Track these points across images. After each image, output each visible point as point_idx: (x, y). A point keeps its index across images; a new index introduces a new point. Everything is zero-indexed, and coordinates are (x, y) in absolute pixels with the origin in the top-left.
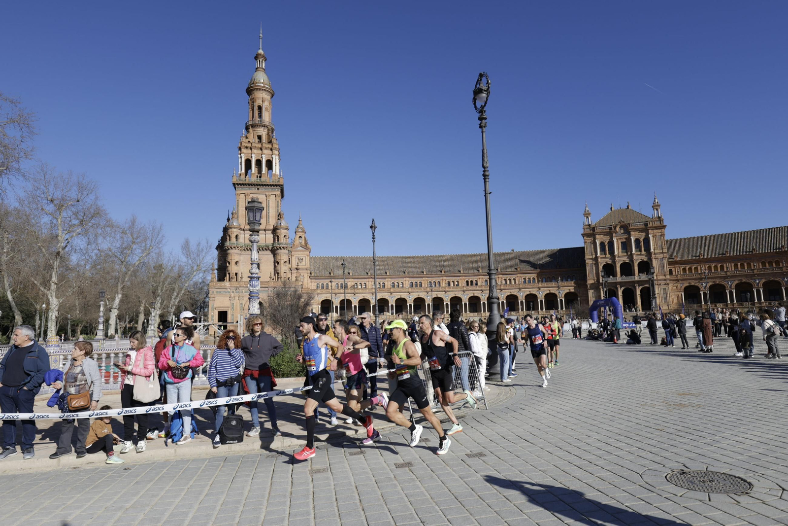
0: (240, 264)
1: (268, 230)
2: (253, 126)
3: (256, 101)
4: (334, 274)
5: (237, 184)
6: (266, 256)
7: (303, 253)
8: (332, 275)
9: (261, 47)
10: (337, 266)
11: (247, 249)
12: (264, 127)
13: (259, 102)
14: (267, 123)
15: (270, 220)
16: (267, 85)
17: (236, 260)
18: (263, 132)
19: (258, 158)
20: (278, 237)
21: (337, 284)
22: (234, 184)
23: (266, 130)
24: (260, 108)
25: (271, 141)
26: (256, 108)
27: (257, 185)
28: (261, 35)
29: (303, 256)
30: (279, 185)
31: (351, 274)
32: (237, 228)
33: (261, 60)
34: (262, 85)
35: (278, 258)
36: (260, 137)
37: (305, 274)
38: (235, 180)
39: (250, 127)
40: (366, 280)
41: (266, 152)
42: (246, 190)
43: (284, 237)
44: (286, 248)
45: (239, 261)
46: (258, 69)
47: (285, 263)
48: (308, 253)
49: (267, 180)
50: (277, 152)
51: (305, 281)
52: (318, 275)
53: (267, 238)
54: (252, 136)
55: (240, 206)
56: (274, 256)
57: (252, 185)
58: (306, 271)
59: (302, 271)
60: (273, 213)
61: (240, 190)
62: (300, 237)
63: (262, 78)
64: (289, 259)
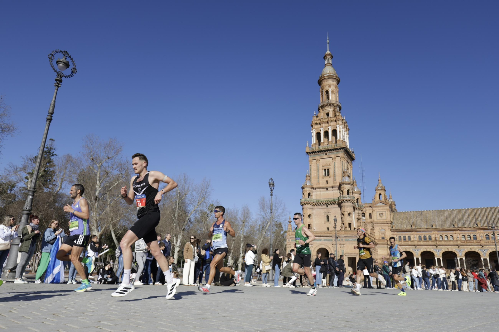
0: (313, 217)
1: (335, 187)
2: (322, 107)
3: (324, 88)
4: (416, 227)
5: (309, 153)
6: (334, 209)
7: (383, 208)
8: (414, 227)
9: (328, 49)
10: (421, 219)
11: (318, 204)
12: (331, 105)
13: (326, 88)
14: (334, 102)
15: (337, 178)
16: (332, 74)
17: (309, 214)
18: (330, 110)
19: (325, 130)
20: (342, 191)
21: (420, 237)
22: (307, 153)
23: (332, 108)
24: (327, 92)
25: (336, 115)
26: (324, 93)
27: (325, 151)
28: (328, 41)
29: (383, 210)
30: (342, 148)
31: (434, 227)
32: (310, 187)
33: (328, 58)
34: (328, 75)
35: (343, 209)
36: (328, 114)
38: (307, 150)
39: (320, 109)
40: (452, 232)
41: (332, 124)
42: (317, 156)
43: (348, 191)
44: (349, 201)
45: (312, 215)
46: (325, 65)
47: (349, 214)
48: (388, 208)
49: (332, 145)
50: (340, 123)
51: (386, 234)
52: (400, 228)
53: (334, 194)
54: (322, 115)
55: (312, 169)
56: (341, 209)
57: (321, 152)
58: (387, 224)
59: (383, 224)
60: (339, 172)
61: (312, 157)
62: (380, 194)
63: (328, 70)
64: (371, 214)
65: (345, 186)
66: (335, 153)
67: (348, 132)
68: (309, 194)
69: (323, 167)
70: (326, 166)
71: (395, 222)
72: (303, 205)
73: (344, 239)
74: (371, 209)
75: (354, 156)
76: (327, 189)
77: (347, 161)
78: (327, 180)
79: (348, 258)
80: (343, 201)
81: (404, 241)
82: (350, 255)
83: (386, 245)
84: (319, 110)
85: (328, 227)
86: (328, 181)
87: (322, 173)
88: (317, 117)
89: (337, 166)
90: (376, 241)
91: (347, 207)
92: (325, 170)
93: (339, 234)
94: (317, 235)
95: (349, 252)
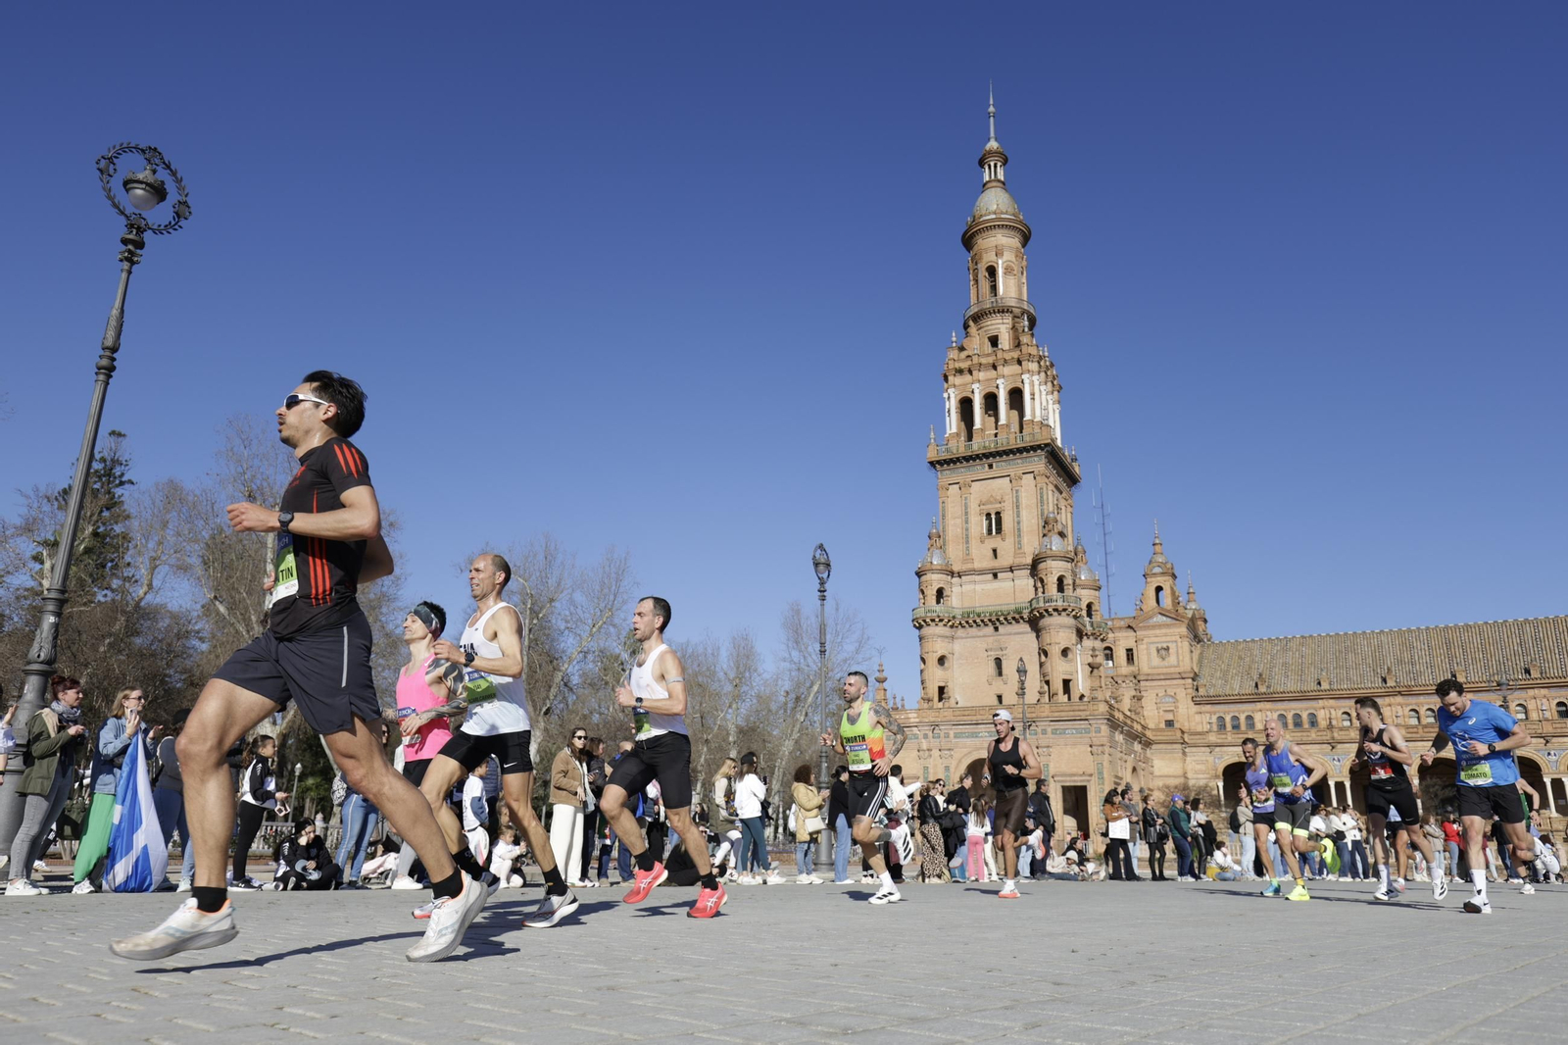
0: (952, 662)
1: (1020, 567)
2: (977, 318)
3: (981, 258)
4: (1268, 687)
5: (939, 462)
6: (1018, 638)
7: (1168, 631)
8: (1262, 689)
9: (992, 134)
10: (1285, 664)
11: (967, 622)
12: (1003, 312)
13: (988, 258)
14: (1013, 303)
15: (1025, 540)
16: (1006, 213)
17: (939, 654)
18: (1001, 327)
19: (988, 390)
20: (1042, 581)
22: (932, 463)
23: (1008, 319)
24: (992, 271)
25: (1019, 343)
26: (983, 273)
27: (987, 456)
28: (992, 109)
29: (1168, 638)
30: (1039, 447)
31: (1325, 686)
32: (941, 571)
33: (992, 164)
34: (994, 216)
35: (1046, 638)
36: (994, 341)
37: (1178, 691)
38: (932, 454)
39: (971, 323)
41: (1007, 370)
42: (962, 474)
43: (1060, 580)
44: (1064, 610)
45: (948, 656)
46: (984, 185)
47: (1065, 652)
48: (1183, 630)
49: (1010, 439)
50: (1034, 366)
51: (1180, 710)
52: (1220, 691)
53: (1018, 590)
54: (977, 342)
55: (949, 515)
56: (1038, 637)
57: (974, 460)
58: (1182, 681)
59: (1168, 682)
60: (1030, 521)
61: (947, 476)
62: (1159, 589)
63: (995, 202)
64: (1131, 650)
65: (1050, 563)
66: (1019, 461)
67: (1059, 397)
68: (940, 593)
69: (982, 507)
70: (991, 503)
71: (1206, 672)
72: (920, 627)
73: (1049, 730)
74: (1131, 633)
75: (1077, 469)
76: (995, 576)
77: (1056, 487)
78: (994, 546)
79: (1063, 787)
80: (1047, 611)
81: (1235, 731)
82: (1068, 779)
83: (1179, 746)
84: (966, 327)
85: (999, 693)
86: (998, 551)
87: (979, 525)
88: (962, 349)
89: (1024, 501)
90: (1149, 734)
91: (1060, 631)
92: (988, 515)
93: (1034, 715)
94: (965, 718)
95: (1065, 769)
